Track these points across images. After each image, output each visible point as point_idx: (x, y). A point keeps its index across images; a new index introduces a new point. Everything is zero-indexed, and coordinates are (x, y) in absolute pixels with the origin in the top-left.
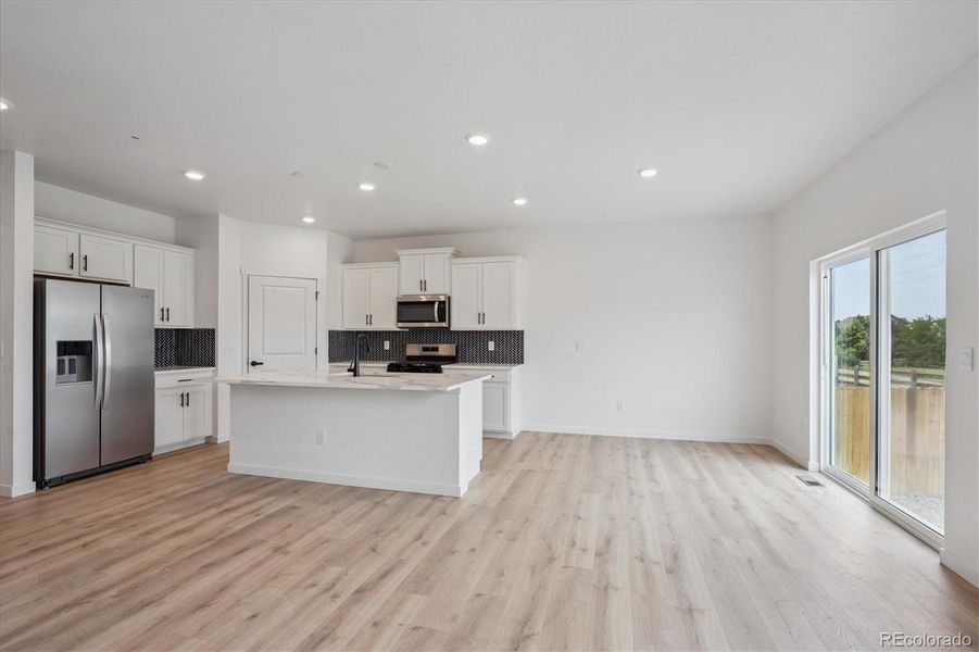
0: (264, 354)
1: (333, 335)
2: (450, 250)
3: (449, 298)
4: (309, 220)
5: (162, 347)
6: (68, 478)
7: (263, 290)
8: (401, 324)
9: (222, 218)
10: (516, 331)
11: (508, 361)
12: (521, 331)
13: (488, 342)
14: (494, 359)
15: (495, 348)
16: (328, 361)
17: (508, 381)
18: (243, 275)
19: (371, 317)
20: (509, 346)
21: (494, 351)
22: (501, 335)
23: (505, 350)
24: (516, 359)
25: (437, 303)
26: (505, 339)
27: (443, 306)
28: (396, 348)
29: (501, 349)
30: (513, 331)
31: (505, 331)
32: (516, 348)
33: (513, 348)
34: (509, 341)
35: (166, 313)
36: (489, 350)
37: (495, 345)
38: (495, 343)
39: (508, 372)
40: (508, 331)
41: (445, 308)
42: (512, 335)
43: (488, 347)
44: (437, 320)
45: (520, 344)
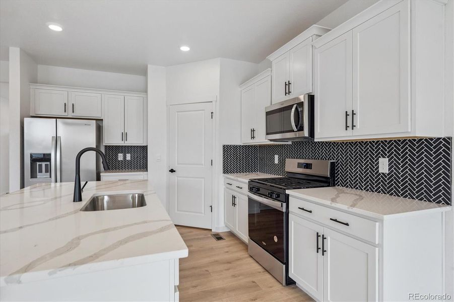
0: (178, 164)
1: (226, 149)
2: (314, 30)
3: (311, 98)
4: (185, 49)
7: (178, 115)
8: (271, 137)
10: (431, 139)
11: (414, 195)
12: (444, 139)
13: (378, 159)
14: (388, 188)
15: (389, 169)
16: (224, 172)
17: (377, 243)
18: (167, 106)
19: (254, 131)
20: (417, 168)
21: (388, 174)
22: (402, 148)
23: (409, 174)
24: (432, 192)
25: (295, 106)
26: (409, 155)
27: (301, 109)
28: (282, 163)
29: (402, 171)
30: (426, 140)
31: (409, 140)
32: (432, 171)
33: (425, 171)
34: (417, 158)
35: (124, 136)
36: (380, 172)
37: (389, 165)
38: (389, 161)
39: (377, 224)
40: (415, 140)
41: (302, 111)
42: (423, 148)
43: (378, 167)
44: (295, 129)
45: (441, 164)
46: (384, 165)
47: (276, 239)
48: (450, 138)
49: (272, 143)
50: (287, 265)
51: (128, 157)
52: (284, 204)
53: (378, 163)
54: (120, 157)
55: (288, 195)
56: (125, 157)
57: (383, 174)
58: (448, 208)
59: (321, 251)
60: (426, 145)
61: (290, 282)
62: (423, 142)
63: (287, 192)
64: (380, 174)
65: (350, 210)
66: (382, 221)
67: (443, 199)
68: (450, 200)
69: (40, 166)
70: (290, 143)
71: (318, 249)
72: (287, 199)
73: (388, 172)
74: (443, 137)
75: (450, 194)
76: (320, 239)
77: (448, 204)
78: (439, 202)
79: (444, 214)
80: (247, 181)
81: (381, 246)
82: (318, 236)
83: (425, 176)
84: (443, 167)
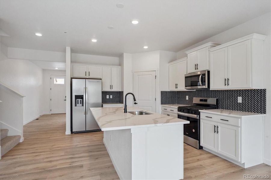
0: (138, 100)
1: (163, 93)
2: (209, 44)
3: (209, 72)
4: (146, 47)
5: (115, 97)
6: (78, 132)
7: (138, 77)
8: (188, 88)
9: (125, 54)
10: (259, 90)
11: (252, 111)
12: (263, 90)
13: (237, 97)
14: (242, 109)
15: (242, 101)
16: (161, 104)
17: (239, 126)
18: (132, 72)
19: (177, 84)
20: (253, 100)
21: (242, 103)
22: (247, 93)
23: (250, 103)
24: (259, 109)
25: (201, 75)
26: (250, 96)
27: (204, 76)
28: (191, 99)
29: (247, 102)
30: (257, 90)
31: (250, 90)
32: (259, 102)
33: (256, 101)
34: (253, 97)
35: (111, 87)
36: (238, 102)
37: (242, 99)
38: (242, 98)
39: (239, 119)
40: (252, 90)
41: (205, 77)
42: (255, 93)
43: (237, 101)
44: (201, 85)
45: (262, 99)
46: (240, 100)
47: (194, 131)
48: (265, 89)
49: (187, 90)
50: (199, 140)
51: (111, 97)
52: (198, 116)
53: (237, 99)
54: (108, 97)
55: (200, 112)
56: (110, 97)
57: (240, 103)
58: (265, 115)
59: (216, 132)
60: (256, 92)
61: (201, 148)
62: (256, 91)
63: (200, 111)
64: (238, 103)
65: (229, 115)
66: (241, 118)
67: (263, 112)
68: (265, 112)
69: (78, 101)
70: (195, 90)
71: (215, 131)
72: (199, 114)
73: (241, 102)
74: (263, 89)
75: (265, 110)
76: (216, 128)
77: (265, 113)
78: (262, 113)
79: (263, 117)
80: (177, 107)
81: (241, 127)
82: (215, 127)
83: (256, 103)
84: (263, 100)
